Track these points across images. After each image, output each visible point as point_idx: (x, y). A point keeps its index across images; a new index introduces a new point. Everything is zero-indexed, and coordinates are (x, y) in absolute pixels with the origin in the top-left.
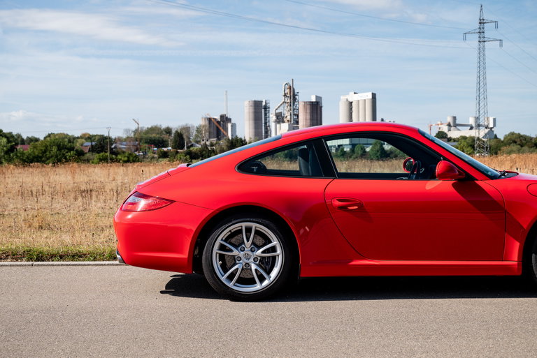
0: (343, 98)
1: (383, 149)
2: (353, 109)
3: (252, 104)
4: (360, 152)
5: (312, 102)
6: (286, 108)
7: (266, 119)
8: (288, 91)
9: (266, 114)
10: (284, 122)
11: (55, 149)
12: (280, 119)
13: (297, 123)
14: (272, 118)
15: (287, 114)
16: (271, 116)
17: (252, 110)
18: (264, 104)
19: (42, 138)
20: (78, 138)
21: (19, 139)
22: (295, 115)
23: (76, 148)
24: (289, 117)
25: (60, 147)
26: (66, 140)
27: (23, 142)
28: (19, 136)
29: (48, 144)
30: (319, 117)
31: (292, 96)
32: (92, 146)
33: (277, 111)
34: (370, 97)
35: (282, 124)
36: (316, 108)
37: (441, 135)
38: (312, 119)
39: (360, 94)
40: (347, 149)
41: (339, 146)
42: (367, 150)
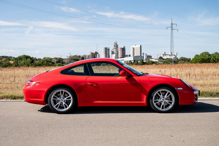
0: (132, 47)
1: (143, 62)
2: (135, 50)
3: (104, 48)
4: (136, 63)
5: (122, 48)
7: (109, 53)
8: (115, 45)
9: (109, 52)
10: (114, 54)
11: (46, 62)
12: (113, 53)
13: (118, 54)
14: (111, 53)
15: (115, 51)
16: (110, 52)
17: (104, 50)
18: (108, 48)
19: (42, 59)
20: (53, 59)
22: (117, 52)
23: (52, 62)
24: (115, 52)
25: (47, 61)
26: (49, 59)
27: (37, 60)
28: (35, 58)
29: (44, 60)
30: (124, 52)
31: (116, 46)
32: (57, 61)
33: (112, 51)
34: (140, 46)
35: (114, 55)
36: (123, 50)
37: (161, 58)
38: (122, 53)
39: (137, 46)
40: (133, 62)
41: (130, 61)
42: (139, 62)
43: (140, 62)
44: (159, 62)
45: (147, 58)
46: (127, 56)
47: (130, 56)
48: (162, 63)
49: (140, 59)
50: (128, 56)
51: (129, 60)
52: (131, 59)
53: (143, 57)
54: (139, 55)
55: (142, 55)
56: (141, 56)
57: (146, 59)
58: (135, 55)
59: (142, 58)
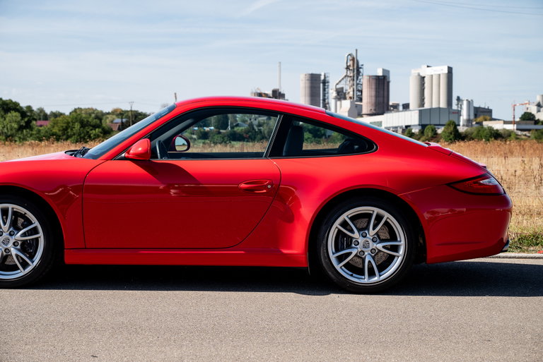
0: (414, 72)
1: (457, 131)
2: (426, 85)
3: (308, 77)
4: (430, 134)
5: (379, 76)
6: (348, 83)
7: (324, 95)
8: (350, 63)
9: (324, 90)
10: (345, 98)
11: (77, 126)
12: (341, 95)
13: (361, 100)
14: (332, 94)
15: (350, 91)
16: (331, 91)
17: (308, 84)
18: (322, 78)
19: (67, 113)
20: (108, 113)
21: (42, 114)
22: (359, 91)
23: (104, 125)
24: (351, 93)
25: (84, 124)
26: (93, 115)
27: (46, 117)
28: (41, 110)
29: (70, 120)
30: (386, 93)
31: (355, 68)
32: (122, 123)
33: (338, 86)
34: (446, 71)
35: (343, 102)
36: (382, 83)
37: (528, 117)
38: (377, 96)
39: (434, 68)
40: (416, 130)
41: (407, 127)
42: (440, 131)
43: (444, 131)
44: (519, 133)
45: (472, 117)
46: (396, 107)
47: (406, 107)
48: (533, 136)
49: (445, 121)
50: (401, 108)
51: (404, 124)
52: (411, 118)
53: (458, 113)
54: (443, 105)
55: (455, 107)
56: (450, 110)
57: (469, 121)
58: (427, 106)
59: (453, 118)
